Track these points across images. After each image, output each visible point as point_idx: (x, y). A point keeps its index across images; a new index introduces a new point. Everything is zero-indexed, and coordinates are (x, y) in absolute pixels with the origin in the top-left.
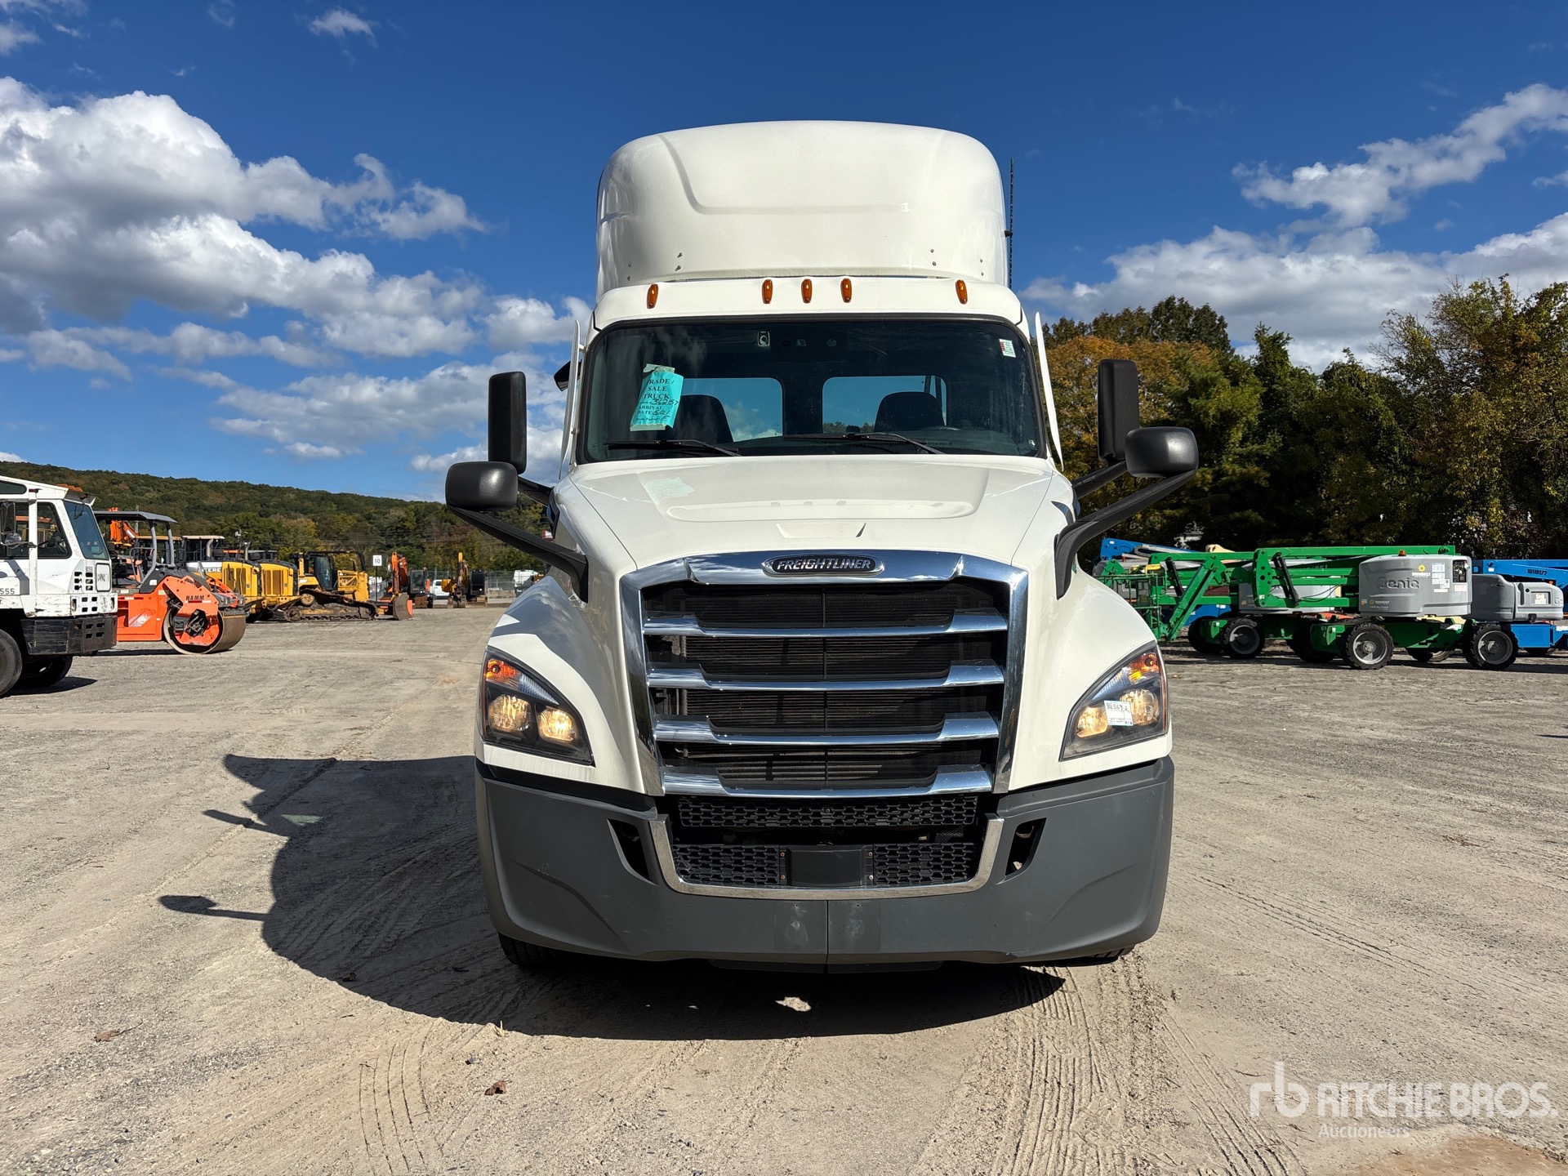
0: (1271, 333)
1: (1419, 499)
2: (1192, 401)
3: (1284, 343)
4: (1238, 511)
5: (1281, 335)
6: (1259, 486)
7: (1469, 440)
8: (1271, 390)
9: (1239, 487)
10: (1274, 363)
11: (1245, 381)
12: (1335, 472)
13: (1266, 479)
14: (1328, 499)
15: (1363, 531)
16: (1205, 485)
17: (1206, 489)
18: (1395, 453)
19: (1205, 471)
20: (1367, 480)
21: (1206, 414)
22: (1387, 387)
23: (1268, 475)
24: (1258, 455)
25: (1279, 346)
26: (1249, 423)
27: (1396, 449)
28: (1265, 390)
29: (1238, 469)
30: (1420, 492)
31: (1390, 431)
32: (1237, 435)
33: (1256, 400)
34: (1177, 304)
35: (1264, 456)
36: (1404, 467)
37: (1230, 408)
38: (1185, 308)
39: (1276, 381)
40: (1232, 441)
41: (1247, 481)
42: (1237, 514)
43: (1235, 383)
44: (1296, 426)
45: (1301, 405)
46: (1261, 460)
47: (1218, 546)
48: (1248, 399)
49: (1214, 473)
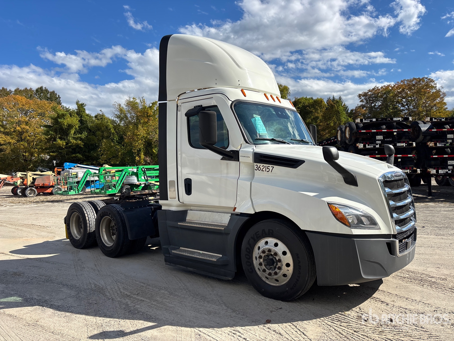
0: (80, 103)
1: (124, 152)
2: (59, 120)
3: (85, 106)
4: (74, 154)
5: (84, 104)
6: (81, 147)
7: (138, 138)
8: (81, 119)
9: (74, 147)
10: (82, 112)
11: (73, 116)
12: (103, 144)
13: (83, 145)
14: (100, 151)
15: (111, 161)
16: (63, 146)
17: (64, 147)
18: (115, 140)
19: (63, 142)
20: (112, 147)
21: (64, 125)
22: (113, 122)
23: (83, 144)
24: (80, 138)
25: (83, 107)
26: (76, 128)
27: (115, 139)
28: (80, 119)
29: (75, 142)
30: (124, 150)
31: (113, 133)
32: (72, 132)
33: (77, 122)
34: (44, 89)
35: (82, 138)
36: (117, 143)
37: (71, 123)
38: (46, 90)
39: (83, 117)
40: (71, 133)
41: (77, 146)
42: (74, 155)
43: (71, 116)
44: (90, 130)
45: (91, 124)
46: (81, 139)
47: (107, 165)
48: (75, 121)
49: (66, 142)
